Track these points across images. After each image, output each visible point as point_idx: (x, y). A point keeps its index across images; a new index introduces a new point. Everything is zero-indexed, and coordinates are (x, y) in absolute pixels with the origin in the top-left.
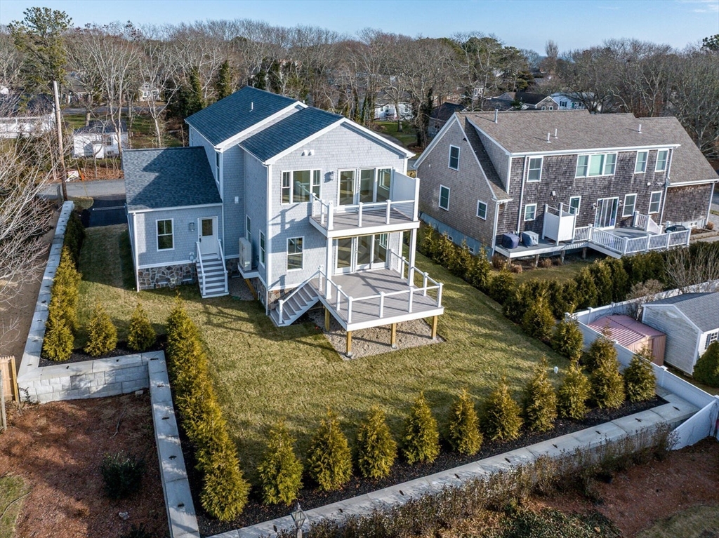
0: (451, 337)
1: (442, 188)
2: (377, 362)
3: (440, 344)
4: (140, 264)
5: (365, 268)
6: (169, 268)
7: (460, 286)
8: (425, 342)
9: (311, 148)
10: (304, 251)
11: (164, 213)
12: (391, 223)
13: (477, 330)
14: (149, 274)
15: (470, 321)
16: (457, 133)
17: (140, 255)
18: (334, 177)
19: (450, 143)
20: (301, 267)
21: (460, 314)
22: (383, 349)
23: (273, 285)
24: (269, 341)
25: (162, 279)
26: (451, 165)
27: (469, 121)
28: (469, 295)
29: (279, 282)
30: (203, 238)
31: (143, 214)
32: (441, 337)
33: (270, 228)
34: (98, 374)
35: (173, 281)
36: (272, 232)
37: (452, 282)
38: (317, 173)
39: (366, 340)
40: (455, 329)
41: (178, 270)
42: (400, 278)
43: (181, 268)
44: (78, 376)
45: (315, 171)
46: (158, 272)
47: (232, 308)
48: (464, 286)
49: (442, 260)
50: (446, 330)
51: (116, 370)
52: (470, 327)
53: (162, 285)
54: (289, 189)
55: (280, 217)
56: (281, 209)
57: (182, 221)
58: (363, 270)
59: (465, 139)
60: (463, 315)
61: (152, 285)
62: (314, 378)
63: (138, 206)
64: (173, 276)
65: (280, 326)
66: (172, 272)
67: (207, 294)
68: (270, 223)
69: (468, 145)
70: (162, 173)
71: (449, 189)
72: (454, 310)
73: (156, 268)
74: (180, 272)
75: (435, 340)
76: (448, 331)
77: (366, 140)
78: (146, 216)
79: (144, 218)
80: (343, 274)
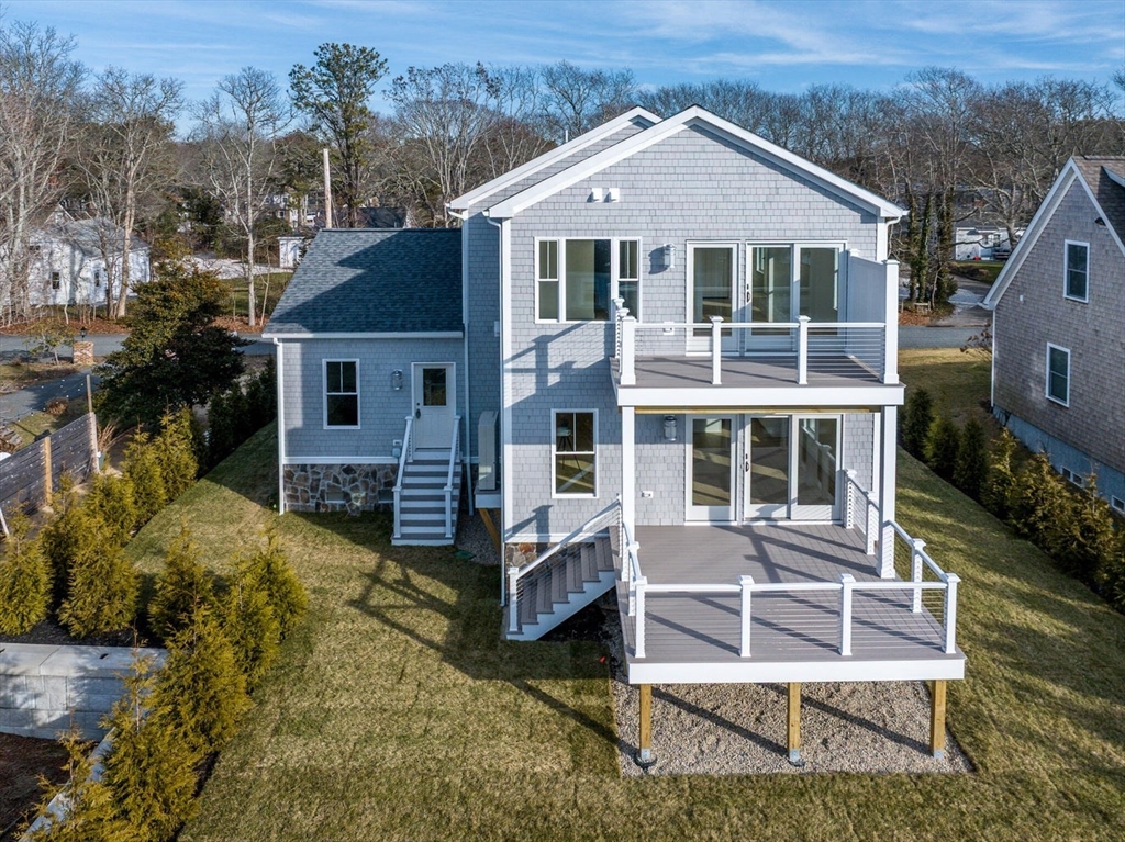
0: (997, 762)
1: (1053, 350)
2: (713, 801)
3: (950, 779)
4: (289, 453)
5: (775, 515)
6: (348, 469)
7: (1075, 603)
8: (903, 761)
9: (615, 183)
10: (597, 447)
11: (341, 345)
12: (811, 384)
13: (1097, 752)
14: (306, 479)
15: (1079, 717)
16: (1081, 208)
17: (291, 434)
18: (672, 260)
19: (1066, 236)
20: (592, 491)
21: (1050, 687)
22: (759, 761)
23: (517, 528)
24: (458, 674)
25: (333, 491)
26: (1071, 291)
27: (1113, 176)
28: (1097, 633)
29: (534, 524)
30: (425, 410)
31: (298, 345)
32: (964, 753)
33: (508, 380)
34: (52, 681)
35: (357, 499)
36: (514, 389)
37: (1053, 589)
38: (629, 249)
39: (721, 722)
40: (1018, 735)
41: (367, 475)
42: (863, 552)
43: (374, 474)
44: (12, 676)
45: (623, 244)
46: (326, 476)
47: (434, 575)
48: (1087, 605)
49: (1033, 528)
50: (989, 730)
51: (92, 678)
52: (1072, 736)
53: (333, 506)
54: (557, 282)
55: (534, 353)
56: (536, 334)
57: (377, 367)
58: (768, 519)
59: (1100, 221)
60: (1059, 691)
61: (312, 504)
62: (500, 813)
63: (288, 326)
64: (356, 489)
65: (509, 637)
66: (354, 480)
67: (404, 536)
68: (509, 366)
69: (1109, 235)
70: (371, 270)
71: (1068, 351)
72: (1033, 673)
73: (322, 466)
74: (372, 483)
75: (941, 760)
76: (994, 739)
77: (762, 169)
78: (303, 348)
79: (299, 351)
80: (708, 524)
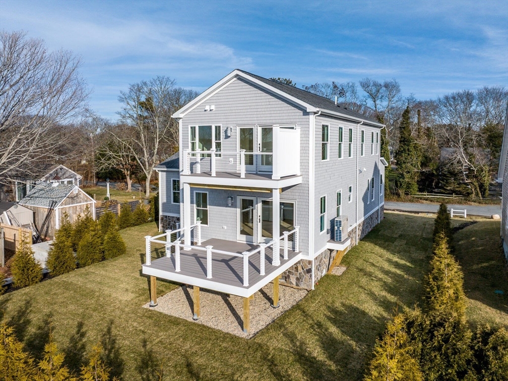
0: (262, 339)
4: (163, 211)
6: (178, 219)
8: (231, 329)
10: (208, 206)
11: (176, 173)
14: (167, 221)
17: (163, 204)
20: (207, 224)
22: (184, 315)
31: (165, 173)
32: (256, 334)
38: (218, 129)
45: (216, 127)
46: (172, 221)
50: (277, 331)
54: (196, 142)
73: (171, 217)
75: (246, 334)
76: (274, 333)
78: (166, 174)
79: (165, 175)
80: (245, 242)
